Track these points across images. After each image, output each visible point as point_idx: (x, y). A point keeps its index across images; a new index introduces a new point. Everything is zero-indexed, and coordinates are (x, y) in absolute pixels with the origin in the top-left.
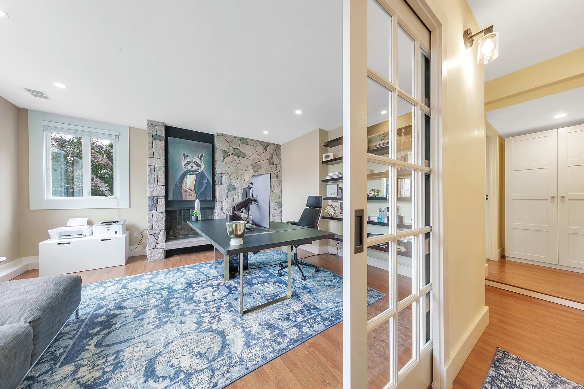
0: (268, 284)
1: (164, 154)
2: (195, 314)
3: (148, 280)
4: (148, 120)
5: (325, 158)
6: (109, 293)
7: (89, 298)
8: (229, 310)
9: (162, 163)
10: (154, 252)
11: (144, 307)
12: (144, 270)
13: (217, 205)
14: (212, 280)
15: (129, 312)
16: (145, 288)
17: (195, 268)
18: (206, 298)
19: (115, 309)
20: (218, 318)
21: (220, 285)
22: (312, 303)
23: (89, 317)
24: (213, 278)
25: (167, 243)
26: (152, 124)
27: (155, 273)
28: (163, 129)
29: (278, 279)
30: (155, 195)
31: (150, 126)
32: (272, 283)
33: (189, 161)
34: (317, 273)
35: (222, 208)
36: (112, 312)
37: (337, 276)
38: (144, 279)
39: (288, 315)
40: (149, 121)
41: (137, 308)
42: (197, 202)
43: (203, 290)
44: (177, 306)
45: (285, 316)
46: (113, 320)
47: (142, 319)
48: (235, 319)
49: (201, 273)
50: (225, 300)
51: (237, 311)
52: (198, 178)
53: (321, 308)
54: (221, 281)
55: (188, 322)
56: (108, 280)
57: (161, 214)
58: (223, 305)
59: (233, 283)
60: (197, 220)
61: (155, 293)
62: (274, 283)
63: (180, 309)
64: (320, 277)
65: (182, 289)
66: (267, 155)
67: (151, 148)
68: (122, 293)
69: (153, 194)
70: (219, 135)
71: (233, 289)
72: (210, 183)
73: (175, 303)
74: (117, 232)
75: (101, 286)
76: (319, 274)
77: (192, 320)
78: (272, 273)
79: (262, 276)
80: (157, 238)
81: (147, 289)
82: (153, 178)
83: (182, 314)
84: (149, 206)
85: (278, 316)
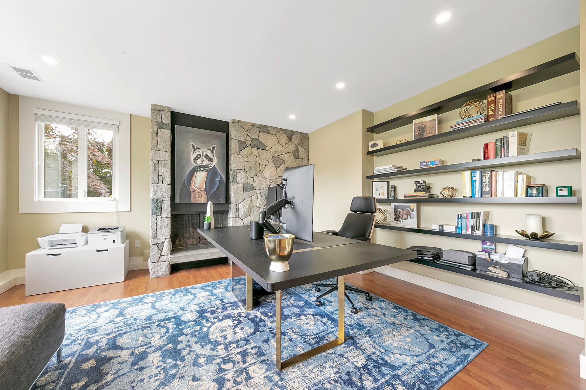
0: (306, 318)
1: (170, 146)
2: (213, 365)
3: (151, 304)
4: (152, 105)
5: (371, 147)
6: (102, 323)
7: (77, 330)
8: (259, 359)
9: (167, 157)
10: (157, 266)
11: (145, 347)
12: (146, 289)
13: (232, 208)
14: (230, 308)
15: (125, 354)
16: (147, 317)
17: (207, 288)
18: (225, 337)
19: (108, 349)
20: (246, 372)
21: (241, 317)
22: (378, 353)
23: (74, 360)
24: (232, 304)
25: (173, 256)
26: (157, 109)
27: (159, 294)
28: (169, 115)
29: (318, 311)
30: (160, 196)
31: (154, 112)
32: (311, 316)
33: (199, 154)
34: (370, 302)
35: (237, 212)
36: (103, 354)
37: (399, 308)
38: (145, 303)
39: (348, 373)
40: (154, 106)
41: (135, 348)
42: (210, 204)
43: (219, 323)
44: (188, 349)
45: (346, 378)
46: (104, 368)
47: (141, 369)
48: (271, 378)
49: (215, 297)
50: (252, 341)
51: (271, 362)
52: (209, 176)
53: (397, 365)
54: (242, 310)
55: (204, 377)
56: (102, 303)
57: (166, 220)
58: (250, 350)
59: (257, 313)
60: (209, 228)
61: (159, 326)
62: (313, 316)
63: (192, 354)
64: (376, 309)
65: (193, 321)
66: (292, 147)
67: (155, 138)
68: (117, 323)
69: (157, 194)
70: (234, 122)
71: (260, 324)
72: (223, 181)
73: (185, 343)
74: (115, 241)
75: (94, 311)
76: (372, 304)
77: (210, 374)
78: (307, 300)
79: (295, 304)
80: (161, 249)
81: (149, 318)
82: (157, 175)
83: (195, 364)
84: (153, 210)
85: (334, 375)
